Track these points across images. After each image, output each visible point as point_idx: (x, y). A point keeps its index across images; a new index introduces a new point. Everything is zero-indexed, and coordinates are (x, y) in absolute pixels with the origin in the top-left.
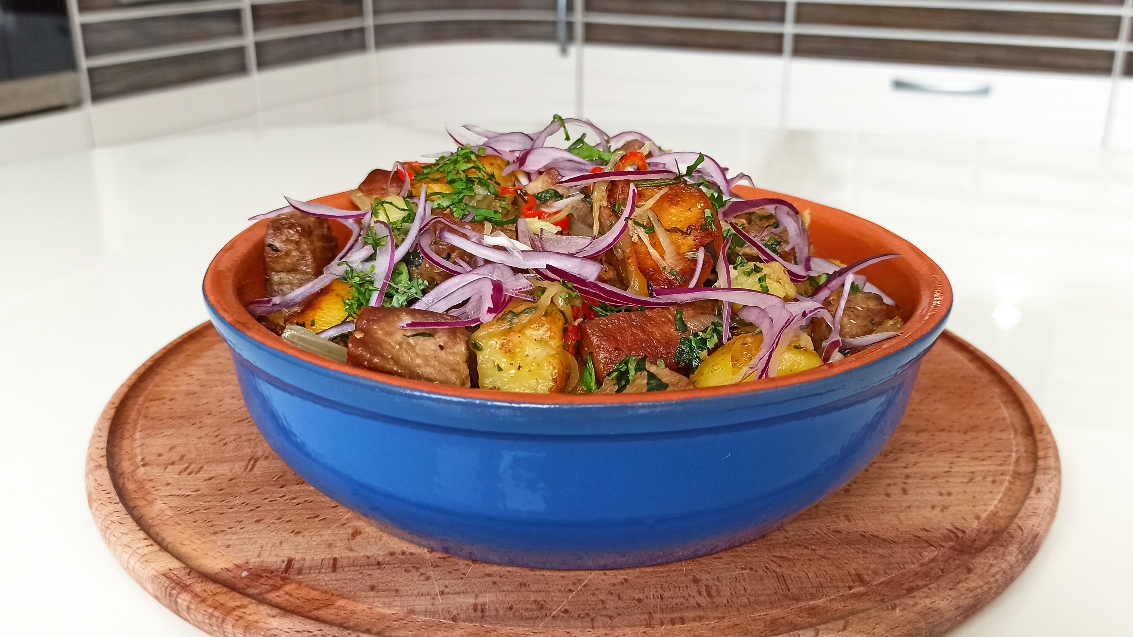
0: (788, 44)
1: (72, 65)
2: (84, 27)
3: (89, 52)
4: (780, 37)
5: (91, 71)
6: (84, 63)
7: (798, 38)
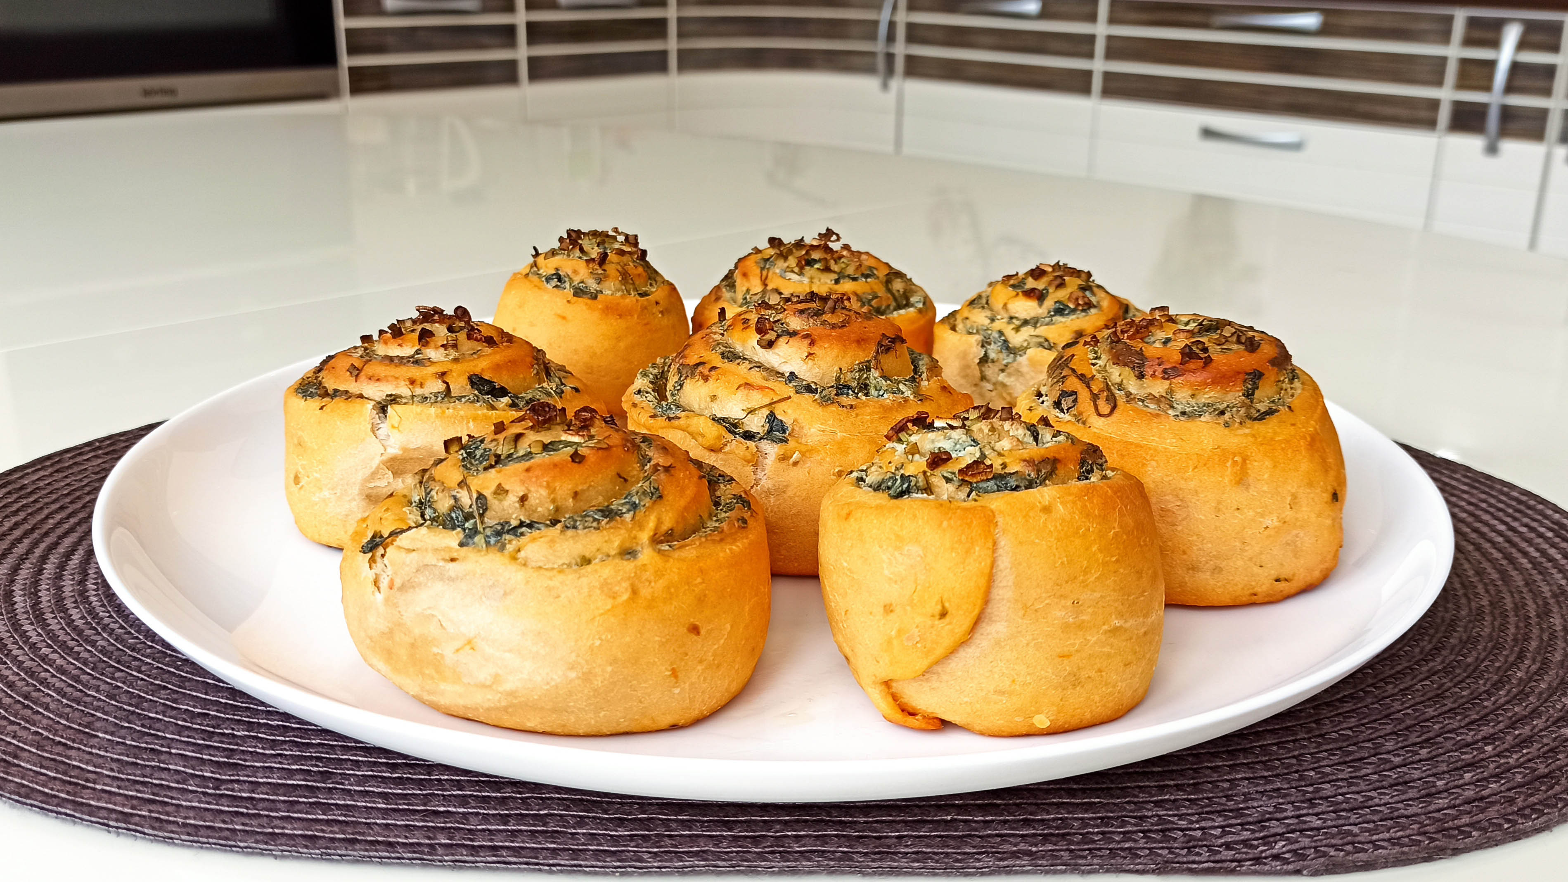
0: (1097, 83)
1: (330, 59)
2: (349, 32)
3: (353, 50)
4: (1088, 74)
5: (351, 70)
6: (346, 61)
7: (1108, 76)
